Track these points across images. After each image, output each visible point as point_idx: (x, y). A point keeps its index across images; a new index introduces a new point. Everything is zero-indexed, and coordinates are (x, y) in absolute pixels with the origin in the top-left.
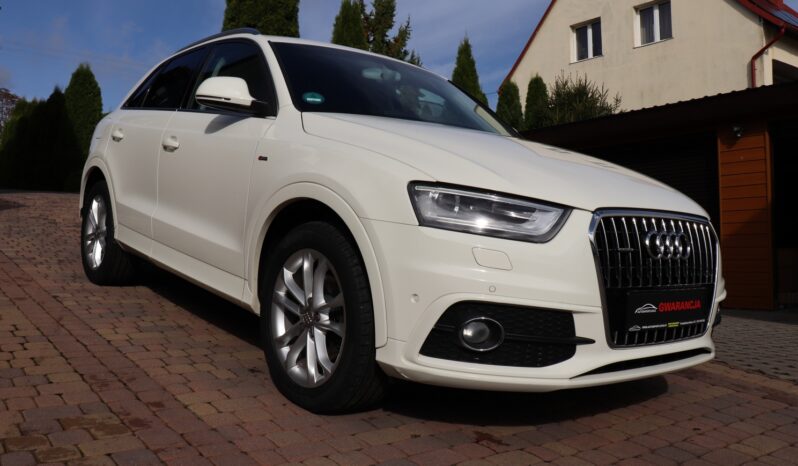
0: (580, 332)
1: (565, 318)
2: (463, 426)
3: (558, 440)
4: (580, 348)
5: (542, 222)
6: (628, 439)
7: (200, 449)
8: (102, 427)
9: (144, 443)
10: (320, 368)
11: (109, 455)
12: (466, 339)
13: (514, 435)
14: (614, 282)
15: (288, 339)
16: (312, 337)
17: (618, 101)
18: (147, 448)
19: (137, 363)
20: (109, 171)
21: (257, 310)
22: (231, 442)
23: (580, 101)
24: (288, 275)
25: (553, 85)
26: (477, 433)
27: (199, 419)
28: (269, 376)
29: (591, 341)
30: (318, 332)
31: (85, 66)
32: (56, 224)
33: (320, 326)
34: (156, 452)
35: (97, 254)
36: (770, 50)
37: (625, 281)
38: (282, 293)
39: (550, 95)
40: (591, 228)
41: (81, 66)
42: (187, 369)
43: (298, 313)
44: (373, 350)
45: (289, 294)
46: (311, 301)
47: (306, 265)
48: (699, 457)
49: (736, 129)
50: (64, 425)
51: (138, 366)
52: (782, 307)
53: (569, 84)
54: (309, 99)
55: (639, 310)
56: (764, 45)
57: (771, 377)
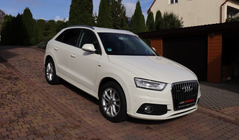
0: (168, 108)
1: (165, 106)
2: (144, 125)
3: (163, 128)
4: (168, 111)
5: (161, 86)
6: (177, 128)
7: (93, 132)
8: (71, 127)
9: (81, 131)
10: (114, 113)
11: (76, 134)
12: (145, 110)
13: (154, 127)
14: (176, 98)
15: (106, 106)
16: (112, 106)
17: (182, 19)
18: (82, 132)
19: (71, 110)
20: (54, 57)
21: (98, 98)
22: (98, 130)
23: (171, 19)
24: (106, 92)
25: (163, 14)
26: (146, 126)
27: (89, 124)
28: (100, 113)
29: (171, 110)
30: (113, 106)
31: (28, 8)
32: (30, 61)
33: (114, 105)
34: (84, 133)
35: (50, 77)
36: (227, 3)
37: (178, 97)
38: (104, 96)
39: (162, 16)
40: (171, 87)
41: (26, 8)
42: (82, 111)
43: (109, 101)
44: (126, 111)
45: (106, 96)
46: (112, 99)
47: (111, 91)
48: (192, 132)
49: (213, 34)
50: (64, 127)
51: (71, 111)
52: (223, 82)
53: (168, 13)
54: (109, 50)
55: (181, 103)
56: (225, 1)
57: (212, 110)
